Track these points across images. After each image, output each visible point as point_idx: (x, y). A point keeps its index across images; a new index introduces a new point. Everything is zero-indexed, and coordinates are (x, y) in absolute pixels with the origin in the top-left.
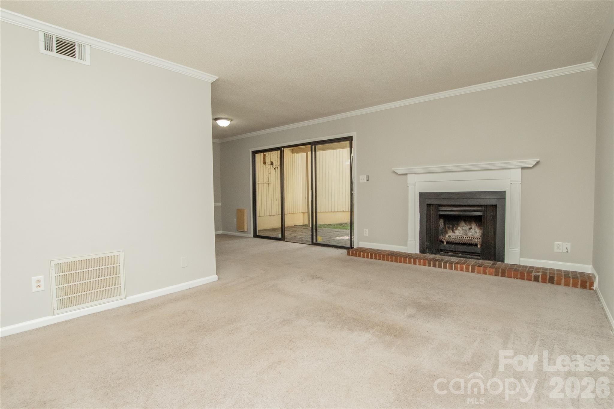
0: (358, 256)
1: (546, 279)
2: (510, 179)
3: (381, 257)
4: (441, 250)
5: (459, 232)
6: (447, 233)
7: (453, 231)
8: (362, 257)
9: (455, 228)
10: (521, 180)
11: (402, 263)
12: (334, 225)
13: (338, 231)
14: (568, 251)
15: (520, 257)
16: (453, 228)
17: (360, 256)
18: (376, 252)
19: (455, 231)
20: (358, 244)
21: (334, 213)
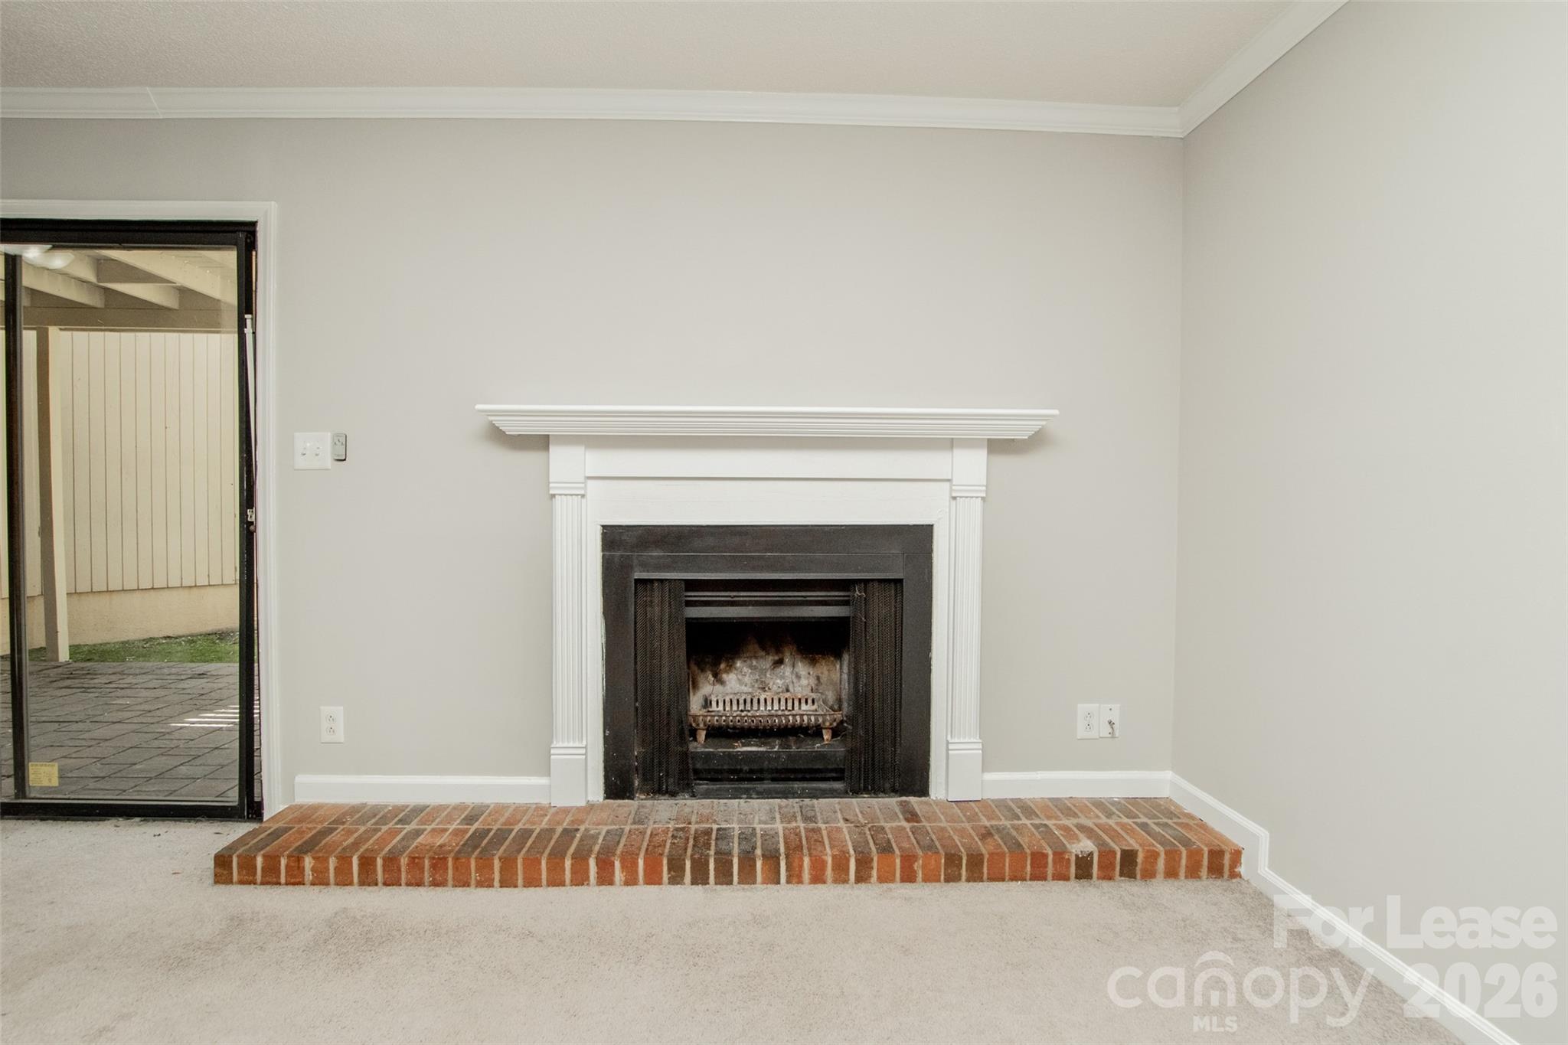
0: (283, 880)
1: (1112, 866)
2: (949, 480)
3: (423, 872)
4: (696, 771)
5: (739, 679)
6: (695, 686)
7: (716, 675)
8: (313, 884)
9: (722, 666)
10: (987, 486)
11: (539, 885)
12: (192, 639)
13: (202, 675)
14: (1112, 734)
15: (983, 771)
16: (717, 664)
17: (296, 879)
18: (393, 833)
19: (724, 676)
20: (290, 787)
21: (195, 591)
